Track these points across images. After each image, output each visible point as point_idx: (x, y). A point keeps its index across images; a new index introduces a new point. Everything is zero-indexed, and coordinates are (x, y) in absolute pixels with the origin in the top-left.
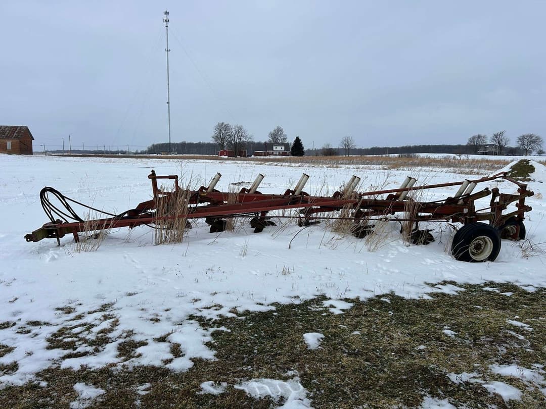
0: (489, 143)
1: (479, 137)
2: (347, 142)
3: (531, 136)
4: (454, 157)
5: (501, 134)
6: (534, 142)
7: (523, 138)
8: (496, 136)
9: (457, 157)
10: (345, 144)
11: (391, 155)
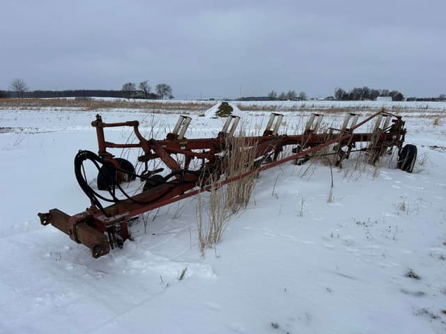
0: (138, 89)
1: (130, 84)
2: (18, 84)
3: (164, 86)
4: (124, 101)
5: (145, 82)
6: (165, 89)
7: (159, 87)
8: (142, 84)
9: (127, 100)
10: (17, 87)
11: (67, 98)
